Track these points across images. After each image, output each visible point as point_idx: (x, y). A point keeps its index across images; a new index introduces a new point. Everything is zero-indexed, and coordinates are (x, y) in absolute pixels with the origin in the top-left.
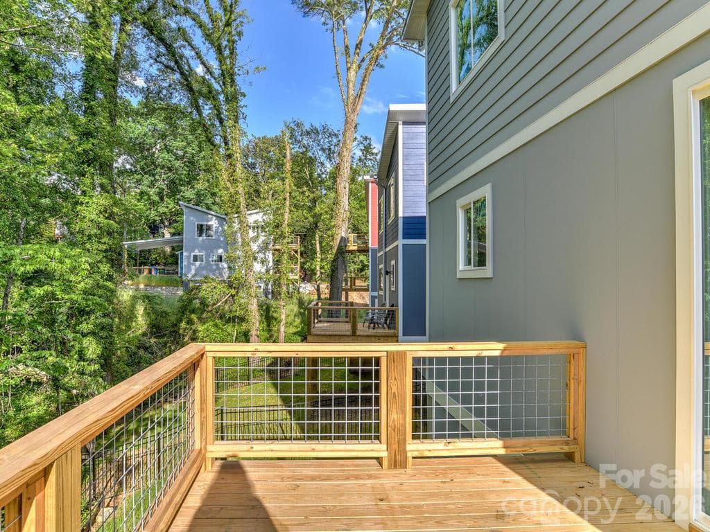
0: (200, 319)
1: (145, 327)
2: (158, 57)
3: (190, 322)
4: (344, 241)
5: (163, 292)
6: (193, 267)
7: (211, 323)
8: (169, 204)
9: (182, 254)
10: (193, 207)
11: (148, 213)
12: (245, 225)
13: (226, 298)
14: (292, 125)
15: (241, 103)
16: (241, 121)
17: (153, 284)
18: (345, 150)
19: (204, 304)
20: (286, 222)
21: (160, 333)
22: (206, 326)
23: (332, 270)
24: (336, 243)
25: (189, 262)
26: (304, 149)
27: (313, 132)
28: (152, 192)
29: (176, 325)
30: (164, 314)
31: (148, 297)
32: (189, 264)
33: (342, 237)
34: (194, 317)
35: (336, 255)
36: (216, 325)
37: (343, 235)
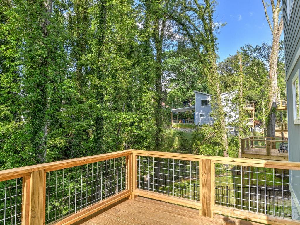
0: (201, 143)
1: (179, 146)
2: (179, 31)
3: (197, 145)
4: (275, 104)
5: (187, 131)
6: (200, 119)
7: (206, 146)
8: (191, 92)
9: (195, 113)
10: (201, 93)
11: (182, 96)
12: (220, 99)
13: (213, 134)
14: (245, 48)
15: (216, 43)
16: (216, 51)
17: (183, 127)
18: (273, 56)
19: (203, 137)
20: (241, 96)
21: (184, 149)
22: (203, 147)
23: (268, 120)
24: (270, 106)
25: (198, 117)
26: (253, 59)
27: (258, 49)
28: (183, 87)
29: (191, 146)
30: (186, 141)
31: (180, 133)
32: (198, 118)
33: (274, 103)
34: (199, 142)
35: (270, 112)
36: (208, 146)
37: (274, 101)
